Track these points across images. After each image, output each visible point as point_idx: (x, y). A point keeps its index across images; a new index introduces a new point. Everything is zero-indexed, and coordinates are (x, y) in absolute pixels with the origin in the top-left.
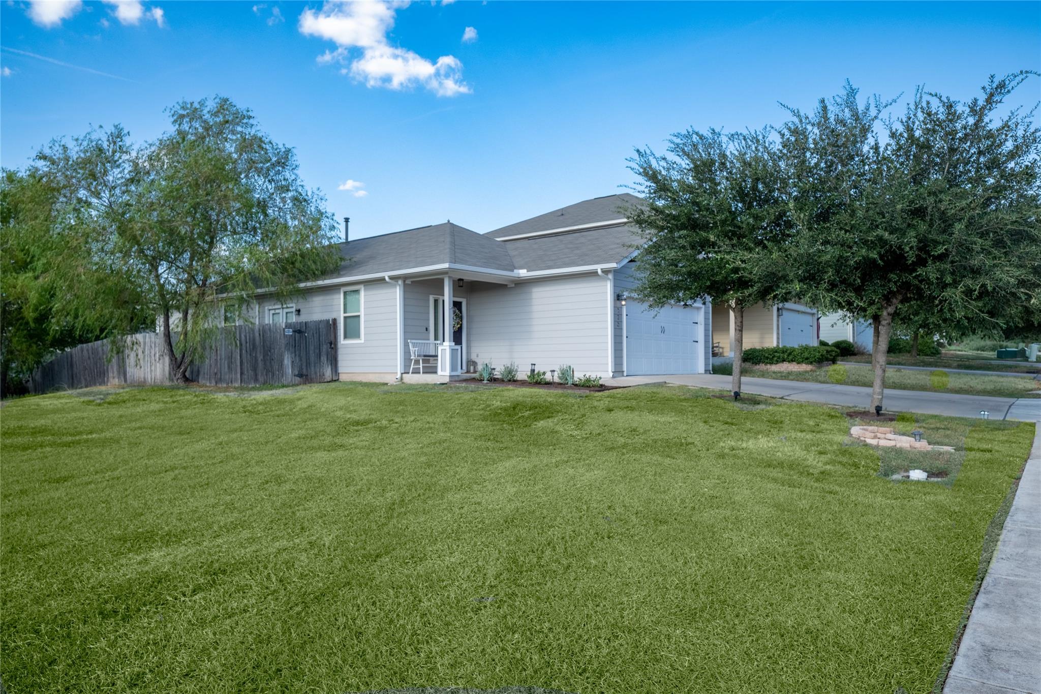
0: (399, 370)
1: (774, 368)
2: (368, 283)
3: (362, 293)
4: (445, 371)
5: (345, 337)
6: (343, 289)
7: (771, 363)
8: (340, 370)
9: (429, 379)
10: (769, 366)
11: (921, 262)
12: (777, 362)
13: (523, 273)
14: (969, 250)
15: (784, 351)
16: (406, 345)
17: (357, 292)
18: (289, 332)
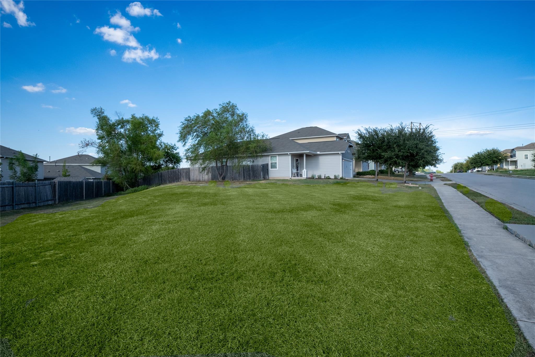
0: (290, 176)
1: (365, 176)
2: (279, 155)
3: (277, 157)
4: (305, 176)
5: (271, 168)
6: (270, 156)
7: (364, 175)
8: (269, 177)
9: (299, 178)
10: (363, 176)
11: (416, 156)
12: (366, 175)
13: (318, 153)
14: (424, 154)
15: (365, 172)
16: (292, 170)
17: (276, 157)
18: (262, 167)
